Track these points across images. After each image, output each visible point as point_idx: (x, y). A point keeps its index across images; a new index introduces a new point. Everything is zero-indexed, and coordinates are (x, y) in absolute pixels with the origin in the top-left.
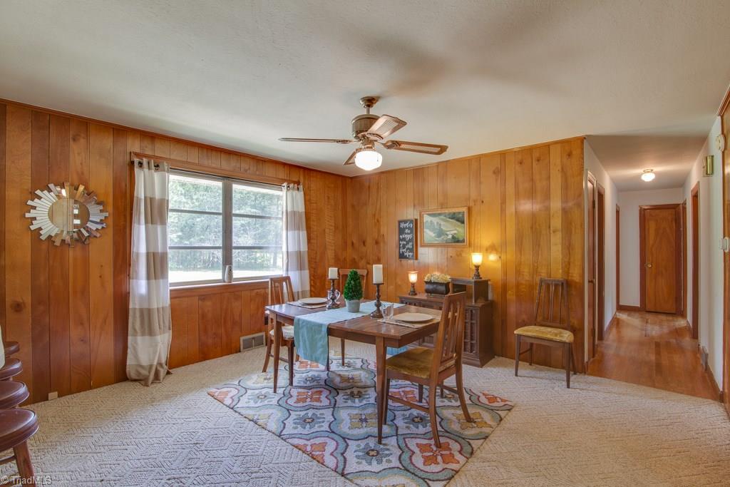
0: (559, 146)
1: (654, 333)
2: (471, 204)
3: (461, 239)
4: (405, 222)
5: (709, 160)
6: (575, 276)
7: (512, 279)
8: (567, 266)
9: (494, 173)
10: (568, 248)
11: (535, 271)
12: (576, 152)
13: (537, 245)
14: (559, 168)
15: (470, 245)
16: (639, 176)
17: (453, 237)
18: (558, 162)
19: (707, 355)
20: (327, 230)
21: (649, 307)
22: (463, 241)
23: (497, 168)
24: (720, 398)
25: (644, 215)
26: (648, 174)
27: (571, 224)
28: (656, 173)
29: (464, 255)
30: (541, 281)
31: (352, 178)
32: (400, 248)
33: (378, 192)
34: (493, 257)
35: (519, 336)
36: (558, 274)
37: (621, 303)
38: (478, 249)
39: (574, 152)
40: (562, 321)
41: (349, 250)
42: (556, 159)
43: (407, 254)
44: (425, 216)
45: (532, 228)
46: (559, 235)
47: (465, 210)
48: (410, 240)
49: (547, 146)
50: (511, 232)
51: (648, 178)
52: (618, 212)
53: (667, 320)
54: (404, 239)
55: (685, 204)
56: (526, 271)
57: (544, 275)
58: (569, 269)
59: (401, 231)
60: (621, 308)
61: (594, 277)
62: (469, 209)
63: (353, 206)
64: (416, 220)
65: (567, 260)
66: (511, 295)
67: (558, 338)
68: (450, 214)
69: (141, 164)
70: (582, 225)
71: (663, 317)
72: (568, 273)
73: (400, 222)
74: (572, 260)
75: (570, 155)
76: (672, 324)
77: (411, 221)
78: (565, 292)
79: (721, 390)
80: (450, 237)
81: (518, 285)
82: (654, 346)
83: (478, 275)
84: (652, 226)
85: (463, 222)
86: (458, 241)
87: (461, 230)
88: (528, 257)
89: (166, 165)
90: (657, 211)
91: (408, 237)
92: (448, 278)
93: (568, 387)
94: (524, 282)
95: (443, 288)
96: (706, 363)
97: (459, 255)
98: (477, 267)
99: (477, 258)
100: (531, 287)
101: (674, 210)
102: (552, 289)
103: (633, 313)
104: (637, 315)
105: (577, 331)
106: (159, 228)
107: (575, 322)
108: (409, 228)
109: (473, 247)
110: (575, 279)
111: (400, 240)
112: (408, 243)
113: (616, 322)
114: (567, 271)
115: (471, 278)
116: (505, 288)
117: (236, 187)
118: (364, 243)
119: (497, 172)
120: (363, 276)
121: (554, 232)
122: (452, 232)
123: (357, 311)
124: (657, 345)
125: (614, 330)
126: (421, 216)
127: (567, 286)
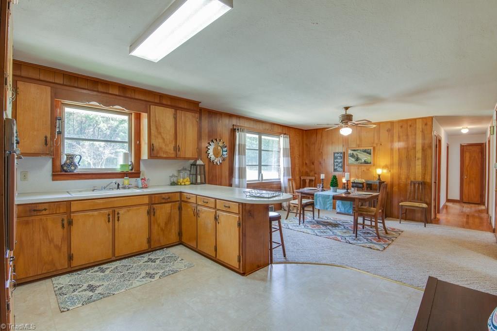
0: (421, 120)
1: (467, 211)
2: (375, 145)
3: (369, 162)
4: (338, 153)
5: (492, 129)
6: (428, 180)
7: (396, 181)
8: (424, 175)
9: (387, 131)
10: (425, 167)
11: (408, 178)
12: (429, 123)
13: (409, 166)
14: (421, 130)
15: (374, 165)
16: (460, 130)
17: (365, 161)
18: (421, 127)
19: (491, 217)
20: (296, 157)
21: (464, 200)
22: (370, 163)
23: (389, 129)
24: (494, 231)
25: (463, 149)
26: (464, 129)
27: (426, 156)
28: (469, 129)
29: (370, 170)
30: (411, 182)
31: (306, 130)
32: (334, 166)
33: (321, 138)
34: (385, 171)
35: (402, 205)
36: (419, 178)
37: (449, 198)
38: (379, 167)
39: (428, 123)
40: (421, 200)
41: (305, 167)
42: (419, 126)
43: (339, 169)
44: (349, 150)
45: (407, 157)
46: (420, 161)
47: (372, 148)
48: (341, 162)
49: (415, 120)
50: (396, 159)
51: (465, 131)
52: (448, 147)
53: (475, 207)
54: (337, 162)
55: (486, 143)
56: (403, 177)
57: (412, 179)
58: (425, 176)
59: (335, 158)
60: (448, 200)
61: (436, 180)
62: (374, 148)
63: (306, 145)
64: (344, 152)
65: (424, 172)
66: (395, 189)
67: (421, 206)
68: (363, 150)
69: (238, 130)
70: (432, 156)
71: (473, 205)
72: (424, 178)
73: (334, 153)
74: (426, 172)
75: (426, 124)
76: (477, 208)
77: (341, 153)
78: (423, 187)
79: (494, 227)
80: (363, 161)
81: (399, 184)
82: (466, 216)
83: (379, 179)
84: (467, 155)
85: (370, 154)
86: (368, 163)
87: (369, 158)
88: (404, 171)
89: (245, 130)
90: (471, 147)
91: (339, 161)
92: (364, 181)
93: (425, 227)
94: (402, 182)
95: (361, 185)
96: (490, 221)
97: (368, 170)
98: (379, 176)
99: (379, 171)
100: (406, 185)
101: (480, 147)
102: (417, 185)
103: (455, 203)
104: (457, 204)
105: (429, 204)
106: (244, 156)
107: (428, 200)
108: (340, 156)
109: (375, 166)
110: (427, 181)
111: (334, 162)
112: (339, 163)
113: (446, 207)
114: (424, 177)
115: (376, 181)
116: (392, 186)
117: (263, 137)
118: (313, 164)
119: (389, 131)
120: (313, 180)
121: (418, 159)
122: (364, 159)
123: (336, 192)
124: (468, 215)
125: (445, 210)
126: (347, 151)
127: (423, 184)
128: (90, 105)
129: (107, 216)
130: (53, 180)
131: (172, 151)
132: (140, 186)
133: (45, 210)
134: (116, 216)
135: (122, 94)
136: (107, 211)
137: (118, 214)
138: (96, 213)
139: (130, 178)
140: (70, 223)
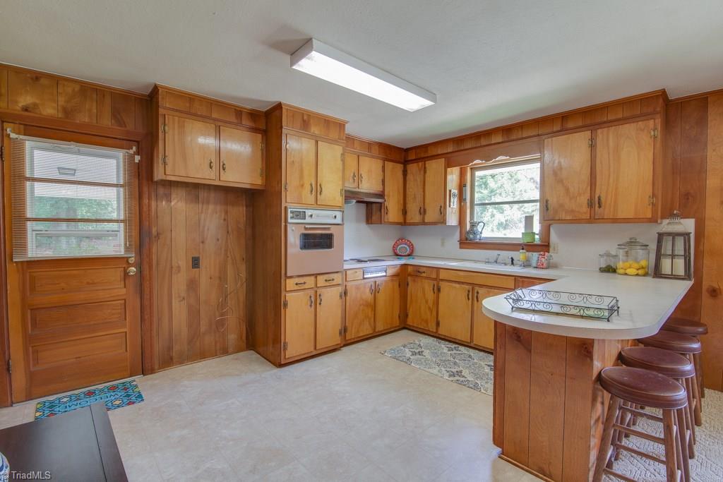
128: (499, 161)
129: (467, 292)
130: (461, 248)
131: (585, 209)
132: (534, 263)
133: (424, 272)
134: (476, 294)
135: (506, 139)
136: (467, 287)
137: (478, 293)
138: (457, 286)
139: (527, 251)
140: (439, 290)
